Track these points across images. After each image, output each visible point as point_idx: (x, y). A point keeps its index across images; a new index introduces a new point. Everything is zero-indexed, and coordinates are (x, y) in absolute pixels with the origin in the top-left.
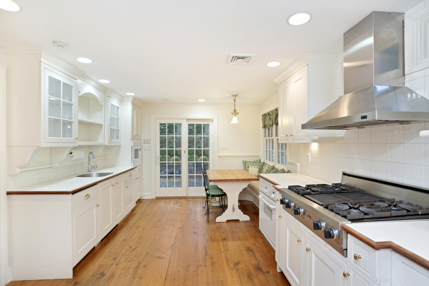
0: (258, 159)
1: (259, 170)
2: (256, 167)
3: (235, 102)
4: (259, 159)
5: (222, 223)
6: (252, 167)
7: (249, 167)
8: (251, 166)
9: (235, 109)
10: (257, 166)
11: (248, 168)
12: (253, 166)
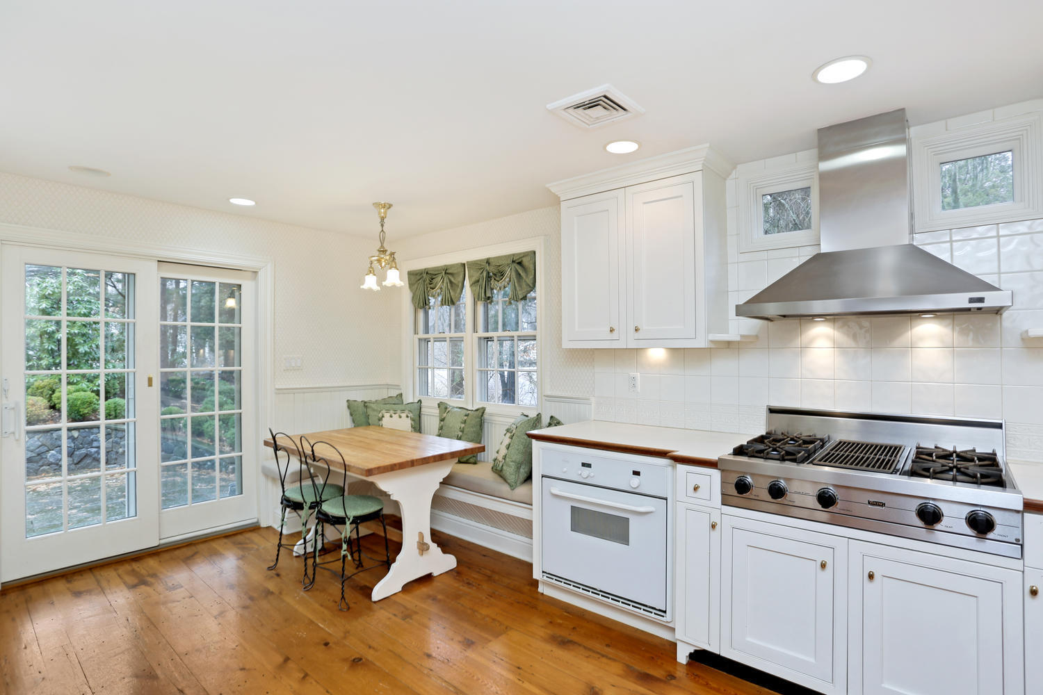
0: (394, 393)
1: (413, 422)
2: (404, 415)
3: (382, 225)
4: (398, 392)
5: (393, 598)
6: (391, 416)
7: (383, 417)
8: (389, 414)
9: (382, 246)
10: (407, 412)
11: (380, 419)
12: (393, 415)
